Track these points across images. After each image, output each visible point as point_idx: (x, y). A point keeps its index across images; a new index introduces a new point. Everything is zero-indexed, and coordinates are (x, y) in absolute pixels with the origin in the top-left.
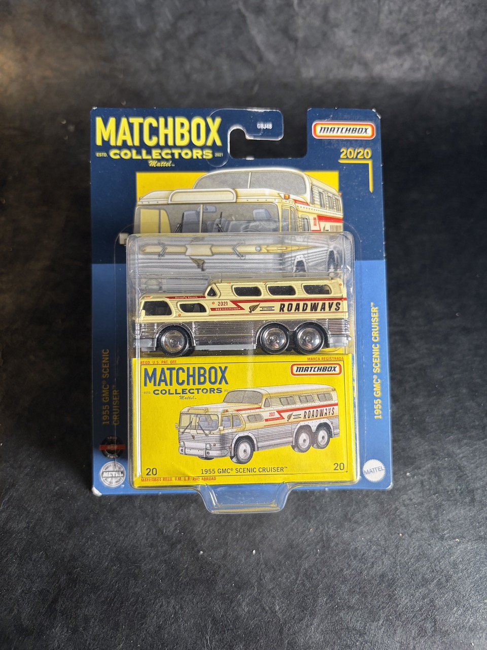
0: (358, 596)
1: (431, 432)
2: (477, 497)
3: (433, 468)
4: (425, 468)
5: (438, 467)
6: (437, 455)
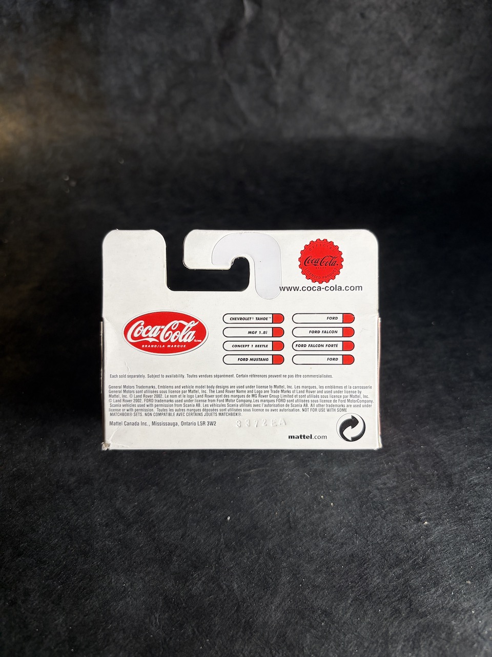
0: (324, 576)
1: (406, 423)
2: (456, 482)
3: (408, 455)
4: (400, 456)
5: (414, 454)
6: (412, 443)
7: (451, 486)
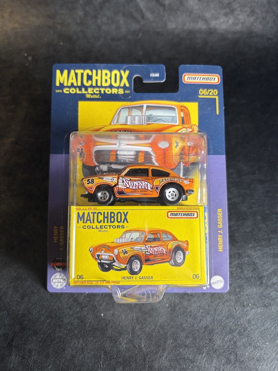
7: (262, 284)
